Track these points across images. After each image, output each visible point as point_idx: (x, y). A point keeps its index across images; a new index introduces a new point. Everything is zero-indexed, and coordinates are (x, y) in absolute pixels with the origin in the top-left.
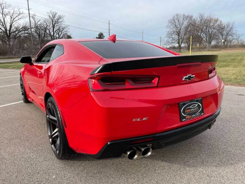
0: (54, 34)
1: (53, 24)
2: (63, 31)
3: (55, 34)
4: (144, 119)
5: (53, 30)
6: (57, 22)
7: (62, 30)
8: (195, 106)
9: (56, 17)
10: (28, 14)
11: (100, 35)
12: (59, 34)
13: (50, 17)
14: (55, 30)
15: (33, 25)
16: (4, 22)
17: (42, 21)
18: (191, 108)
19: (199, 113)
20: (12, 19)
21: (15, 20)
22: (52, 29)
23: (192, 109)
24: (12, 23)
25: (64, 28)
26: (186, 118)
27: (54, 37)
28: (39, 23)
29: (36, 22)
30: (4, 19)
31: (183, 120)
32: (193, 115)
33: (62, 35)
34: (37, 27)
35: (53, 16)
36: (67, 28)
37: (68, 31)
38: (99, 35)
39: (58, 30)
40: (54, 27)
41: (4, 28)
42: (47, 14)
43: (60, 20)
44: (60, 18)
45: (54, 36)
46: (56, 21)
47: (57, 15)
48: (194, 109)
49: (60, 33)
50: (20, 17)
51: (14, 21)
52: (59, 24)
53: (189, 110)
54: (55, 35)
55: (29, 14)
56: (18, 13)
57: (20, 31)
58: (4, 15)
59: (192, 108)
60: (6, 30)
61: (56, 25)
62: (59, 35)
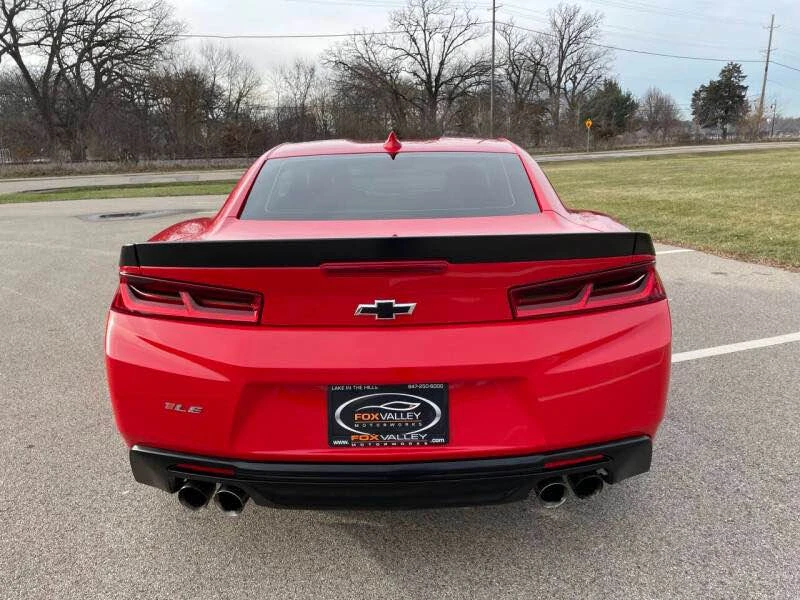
0: (559, 79)
1: (561, 46)
2: (591, 69)
3: (564, 80)
4: (192, 409)
5: (560, 67)
6: (575, 40)
7: (587, 64)
8: (408, 406)
9: (577, 23)
10: (492, 24)
11: (729, 71)
12: (576, 78)
13: (555, 24)
14: (564, 68)
15: (501, 56)
16: (427, 52)
17: (529, 42)
18: (384, 412)
19: (422, 433)
20: (447, 44)
21: (454, 44)
22: (557, 62)
23: (390, 416)
24: (447, 55)
25: (597, 56)
26: (353, 438)
27: (559, 91)
28: (520, 49)
29: (513, 46)
30: (427, 45)
31: (335, 443)
32: (390, 437)
33: (584, 83)
34: (513, 63)
35: (564, 20)
36: (606, 56)
37: (608, 65)
38: (723, 71)
39: (575, 64)
40: (562, 57)
41: (425, 70)
42: (549, 17)
43: (587, 33)
44: (587, 23)
45: (559, 88)
46: (574, 34)
47: (579, 17)
48: (399, 416)
49: (579, 76)
50: (468, 34)
51: (451, 48)
52: (582, 45)
53: (375, 416)
54: (562, 84)
55: (494, 23)
56: (465, 23)
57: (464, 78)
58: (427, 34)
59: (391, 411)
60: (429, 76)
61: (569, 51)
62: (574, 83)
